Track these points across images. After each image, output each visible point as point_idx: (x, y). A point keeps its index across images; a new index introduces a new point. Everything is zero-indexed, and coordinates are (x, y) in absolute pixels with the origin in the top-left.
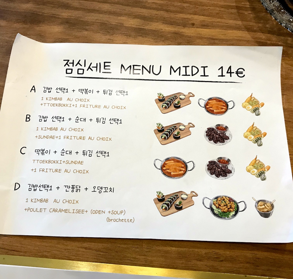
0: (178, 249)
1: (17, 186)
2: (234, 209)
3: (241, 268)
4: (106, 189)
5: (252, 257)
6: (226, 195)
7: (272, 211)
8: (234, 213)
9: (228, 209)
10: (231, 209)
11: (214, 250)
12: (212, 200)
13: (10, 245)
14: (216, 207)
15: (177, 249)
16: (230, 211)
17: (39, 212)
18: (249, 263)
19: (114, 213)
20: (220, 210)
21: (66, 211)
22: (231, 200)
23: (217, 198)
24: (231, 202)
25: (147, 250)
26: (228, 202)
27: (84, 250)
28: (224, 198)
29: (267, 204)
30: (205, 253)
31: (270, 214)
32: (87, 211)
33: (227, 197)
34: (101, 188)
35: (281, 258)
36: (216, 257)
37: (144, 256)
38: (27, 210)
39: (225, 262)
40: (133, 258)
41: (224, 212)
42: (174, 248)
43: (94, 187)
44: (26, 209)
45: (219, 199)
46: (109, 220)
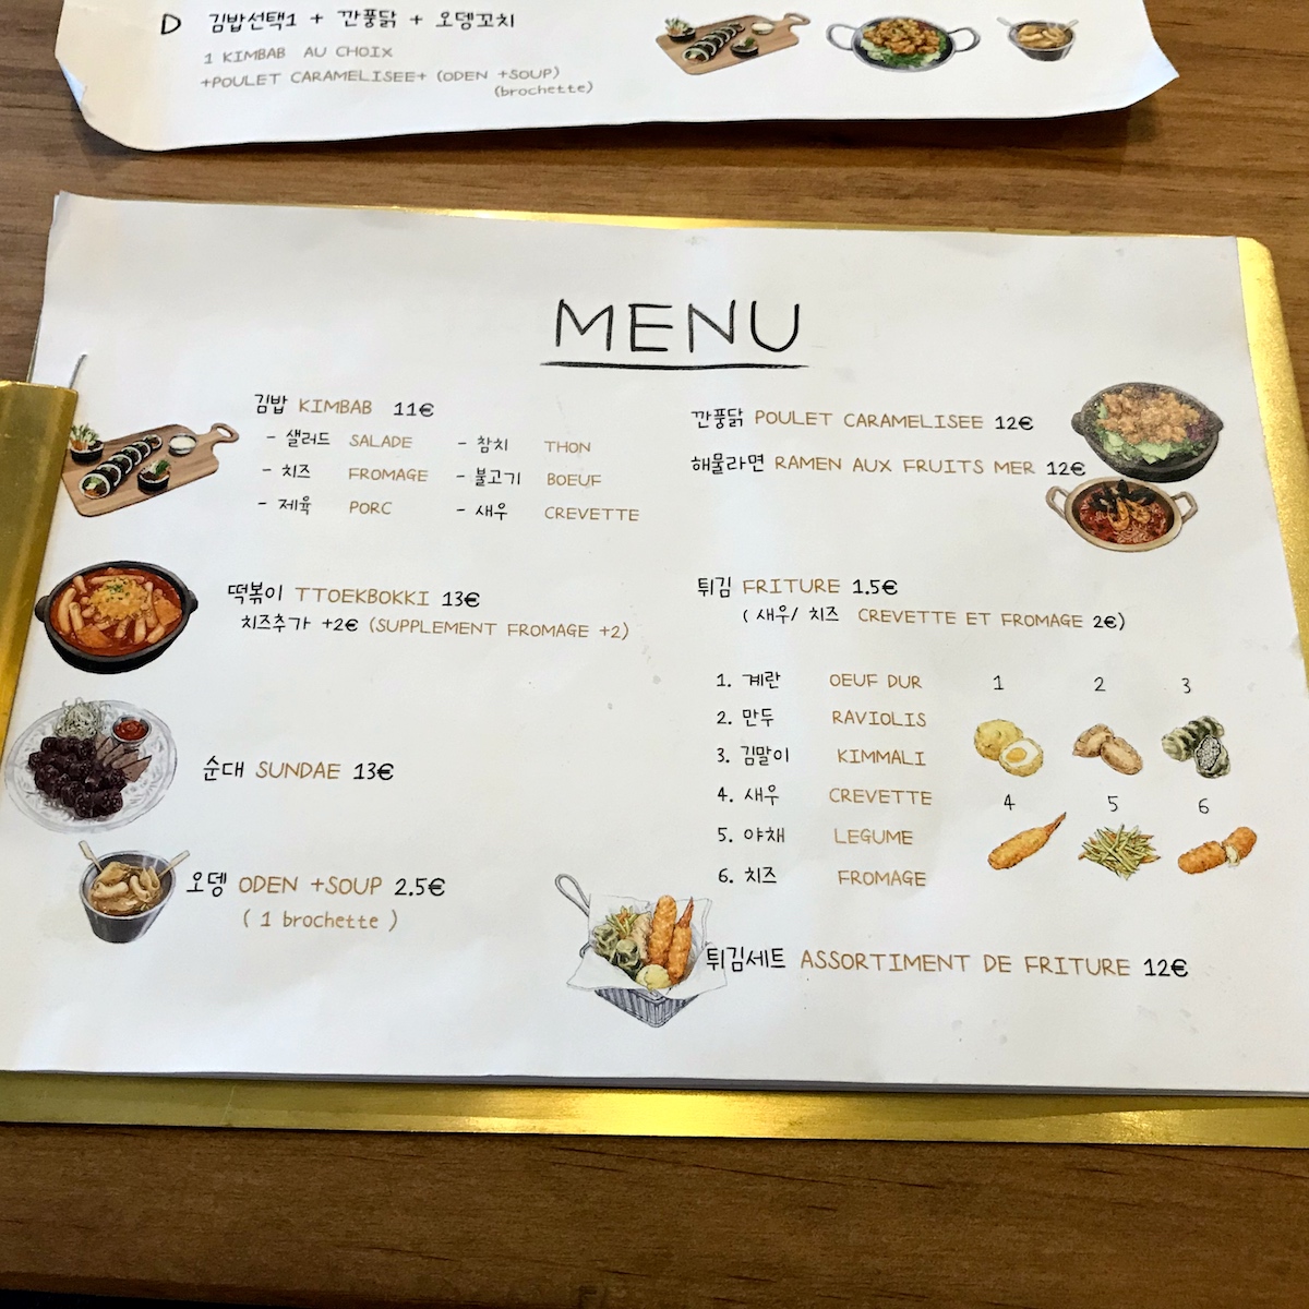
0: (752, 169)
1: (172, 23)
2: (938, 48)
3: (975, 213)
4: (487, 18)
5: (1009, 183)
6: (907, 15)
7: (1068, 45)
8: (937, 55)
9: (917, 47)
10: (926, 48)
11: (877, 169)
12: (861, 28)
13: (155, 182)
14: (876, 44)
15: (747, 169)
16: (924, 53)
17: (256, 86)
18: (1002, 199)
19: (516, 75)
20: (888, 51)
21: (349, 75)
22: (922, 26)
23: (876, 24)
24: (927, 32)
25: (643, 177)
26: (913, 31)
27: (421, 184)
28: (900, 22)
29: (1051, 30)
30: (848, 178)
31: (1061, 51)
32: (422, 76)
33: (910, 21)
34: (470, 16)
35: (1109, 183)
36: (885, 186)
37: (632, 192)
38: (210, 85)
39: (918, 200)
40: (594, 198)
41: (903, 55)
42: (737, 169)
43: (445, 15)
44: (206, 82)
45: (883, 25)
46: (502, 92)
